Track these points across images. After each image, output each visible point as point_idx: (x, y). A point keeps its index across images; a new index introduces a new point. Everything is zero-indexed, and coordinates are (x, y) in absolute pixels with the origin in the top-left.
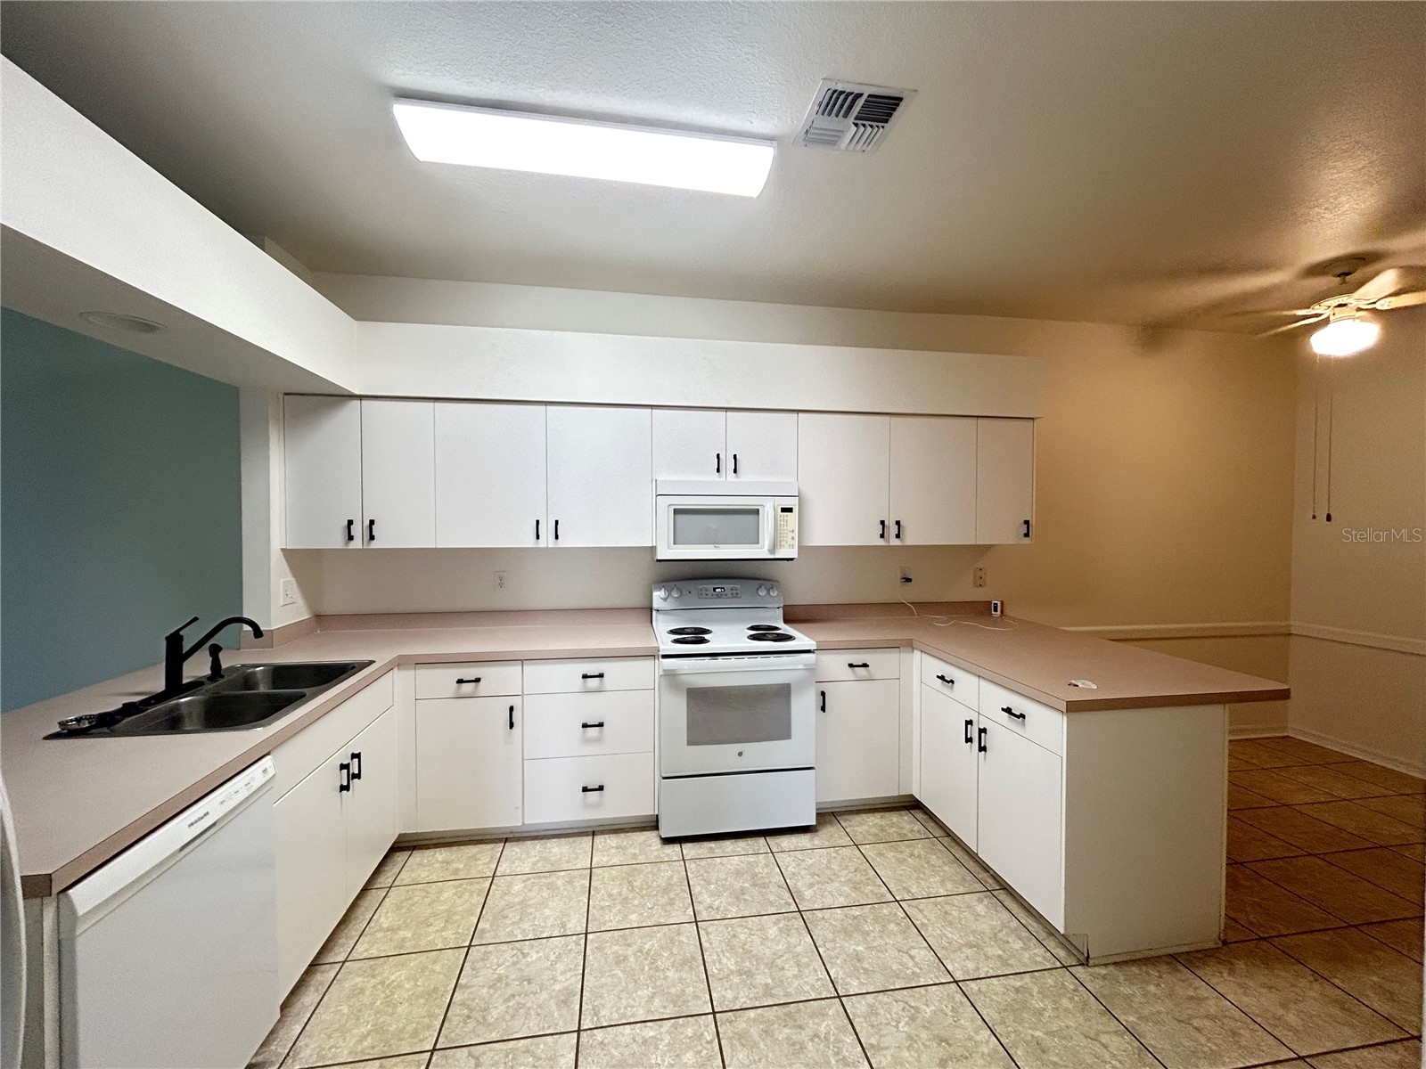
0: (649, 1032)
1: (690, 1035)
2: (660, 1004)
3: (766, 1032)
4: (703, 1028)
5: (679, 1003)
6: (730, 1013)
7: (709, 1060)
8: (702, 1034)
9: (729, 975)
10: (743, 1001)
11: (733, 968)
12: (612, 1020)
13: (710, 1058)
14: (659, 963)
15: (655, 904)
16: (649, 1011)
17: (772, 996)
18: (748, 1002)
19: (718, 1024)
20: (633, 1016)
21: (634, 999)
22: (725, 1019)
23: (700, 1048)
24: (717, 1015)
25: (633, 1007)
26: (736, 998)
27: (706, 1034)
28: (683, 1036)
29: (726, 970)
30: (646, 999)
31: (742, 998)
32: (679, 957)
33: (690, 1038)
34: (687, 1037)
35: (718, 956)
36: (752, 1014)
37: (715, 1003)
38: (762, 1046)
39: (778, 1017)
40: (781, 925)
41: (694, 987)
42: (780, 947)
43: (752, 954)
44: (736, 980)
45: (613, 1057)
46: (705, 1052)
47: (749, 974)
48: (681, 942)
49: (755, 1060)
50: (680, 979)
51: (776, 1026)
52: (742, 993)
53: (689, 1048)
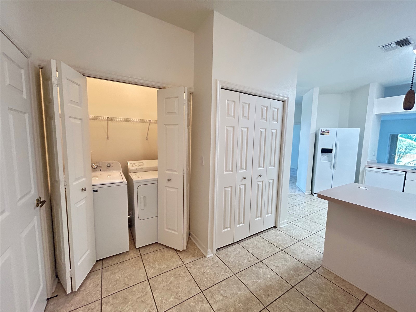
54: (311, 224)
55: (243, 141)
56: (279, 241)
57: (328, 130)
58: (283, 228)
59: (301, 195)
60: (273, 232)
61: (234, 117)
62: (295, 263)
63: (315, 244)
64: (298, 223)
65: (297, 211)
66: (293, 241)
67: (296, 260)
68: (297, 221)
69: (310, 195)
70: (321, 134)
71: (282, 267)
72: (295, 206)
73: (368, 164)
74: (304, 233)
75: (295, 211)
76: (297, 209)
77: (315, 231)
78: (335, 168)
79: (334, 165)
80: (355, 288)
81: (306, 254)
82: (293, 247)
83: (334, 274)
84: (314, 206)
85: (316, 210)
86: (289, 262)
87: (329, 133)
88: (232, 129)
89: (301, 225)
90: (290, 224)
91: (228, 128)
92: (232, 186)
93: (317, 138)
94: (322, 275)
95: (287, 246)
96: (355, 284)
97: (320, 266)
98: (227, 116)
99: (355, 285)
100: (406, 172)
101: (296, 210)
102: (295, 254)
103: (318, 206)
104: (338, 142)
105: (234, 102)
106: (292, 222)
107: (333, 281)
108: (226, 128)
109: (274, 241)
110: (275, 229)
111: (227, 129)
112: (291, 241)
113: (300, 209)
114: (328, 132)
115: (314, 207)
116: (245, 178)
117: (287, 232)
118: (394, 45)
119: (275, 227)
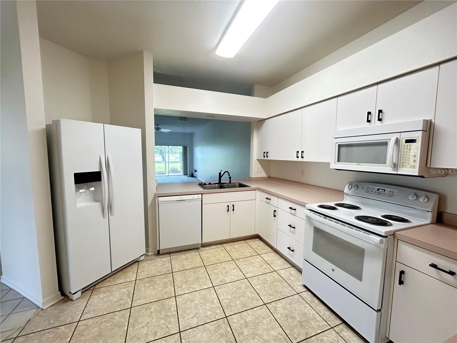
0: (216, 301)
1: (217, 312)
2: (226, 302)
3: (222, 335)
4: (220, 315)
5: (227, 307)
6: (227, 322)
7: (209, 319)
8: (218, 315)
9: (243, 319)
10: (233, 326)
11: (247, 320)
12: (218, 292)
13: (210, 318)
14: (241, 298)
15: (267, 291)
16: (222, 300)
17: (239, 336)
18: (234, 327)
19: (222, 319)
20: (220, 296)
21: (226, 295)
22: (225, 321)
23: (212, 315)
24: (226, 318)
25: (223, 296)
26: (234, 323)
27: (218, 316)
28: (216, 310)
29: (246, 318)
30: (227, 298)
31: (235, 325)
32: (246, 302)
33: (215, 312)
34: (216, 311)
35: (251, 314)
36: (229, 329)
37: (230, 316)
38: (216, 334)
39: (229, 339)
40: (279, 336)
41: (235, 309)
42: (266, 337)
43: (257, 326)
44: (242, 322)
45: (207, 295)
46: (212, 317)
47: (246, 326)
48: (253, 302)
49: (211, 332)
50: (237, 305)
51: (225, 338)
52: (237, 325)
53: (212, 312)
78: (111, 212)
79: (108, 207)
100: (202, 194)
104: (109, 155)
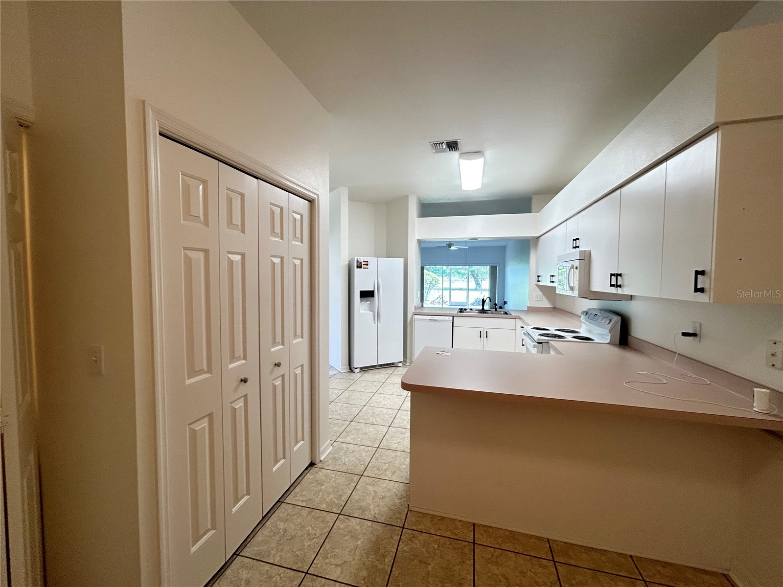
54: (367, 430)
55: (234, 288)
56: (329, 494)
57: (367, 260)
58: (326, 460)
59: (335, 376)
60: (310, 477)
61: (206, 223)
62: (370, 529)
63: (385, 469)
64: (348, 436)
65: (338, 412)
66: (352, 480)
67: (370, 523)
68: (344, 433)
69: (349, 374)
70: (358, 267)
71: (351, 560)
72: (333, 403)
73: (415, 310)
74: (364, 454)
75: (335, 413)
76: (338, 408)
77: (377, 441)
78: (379, 321)
79: (377, 317)
80: (459, 524)
81: (380, 498)
82: (355, 496)
83: (427, 514)
84: (361, 393)
85: (366, 398)
86: (360, 537)
87: (367, 265)
88: (201, 256)
89: (353, 439)
90: (335, 444)
91: (190, 254)
92: (212, 413)
93: (352, 273)
94: (415, 528)
95: (344, 498)
96: (457, 517)
97: (406, 511)
98: (184, 220)
99: (459, 518)
100: (453, 317)
101: (336, 411)
102: (364, 510)
103: (367, 391)
104: (380, 279)
105: (204, 182)
106: (339, 439)
107: (432, 531)
108: (185, 253)
109: (318, 499)
110: (313, 470)
111: (186, 255)
112: (347, 483)
113: (342, 406)
114: (366, 263)
115: (361, 395)
116: (245, 381)
117: (336, 464)
118: (444, 146)
119: (312, 464)
